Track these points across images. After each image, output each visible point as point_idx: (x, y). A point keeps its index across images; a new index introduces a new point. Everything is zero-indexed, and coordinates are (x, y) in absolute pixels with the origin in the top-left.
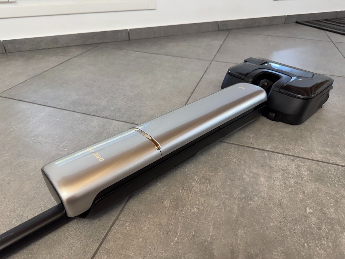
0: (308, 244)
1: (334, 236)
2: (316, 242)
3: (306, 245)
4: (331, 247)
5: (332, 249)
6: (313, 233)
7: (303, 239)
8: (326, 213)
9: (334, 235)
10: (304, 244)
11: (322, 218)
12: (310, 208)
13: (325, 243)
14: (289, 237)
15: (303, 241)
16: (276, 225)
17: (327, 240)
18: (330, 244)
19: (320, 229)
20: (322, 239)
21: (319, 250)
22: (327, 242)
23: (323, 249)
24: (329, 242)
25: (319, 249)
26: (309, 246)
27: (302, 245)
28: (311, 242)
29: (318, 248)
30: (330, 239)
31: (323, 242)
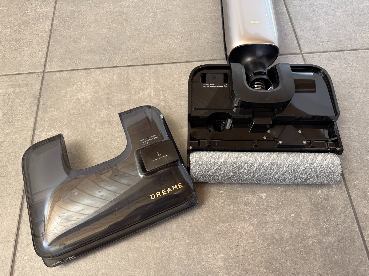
0: (222, 193)
2: (229, 200)
5: (228, 213)
6: (237, 198)
8: (269, 212)
11: (260, 207)
12: (267, 197)
17: (236, 210)
19: (245, 204)
20: (235, 206)
22: (233, 210)
23: (224, 206)
25: (222, 202)
26: (221, 194)
28: (227, 196)
30: (238, 212)
31: (231, 206)
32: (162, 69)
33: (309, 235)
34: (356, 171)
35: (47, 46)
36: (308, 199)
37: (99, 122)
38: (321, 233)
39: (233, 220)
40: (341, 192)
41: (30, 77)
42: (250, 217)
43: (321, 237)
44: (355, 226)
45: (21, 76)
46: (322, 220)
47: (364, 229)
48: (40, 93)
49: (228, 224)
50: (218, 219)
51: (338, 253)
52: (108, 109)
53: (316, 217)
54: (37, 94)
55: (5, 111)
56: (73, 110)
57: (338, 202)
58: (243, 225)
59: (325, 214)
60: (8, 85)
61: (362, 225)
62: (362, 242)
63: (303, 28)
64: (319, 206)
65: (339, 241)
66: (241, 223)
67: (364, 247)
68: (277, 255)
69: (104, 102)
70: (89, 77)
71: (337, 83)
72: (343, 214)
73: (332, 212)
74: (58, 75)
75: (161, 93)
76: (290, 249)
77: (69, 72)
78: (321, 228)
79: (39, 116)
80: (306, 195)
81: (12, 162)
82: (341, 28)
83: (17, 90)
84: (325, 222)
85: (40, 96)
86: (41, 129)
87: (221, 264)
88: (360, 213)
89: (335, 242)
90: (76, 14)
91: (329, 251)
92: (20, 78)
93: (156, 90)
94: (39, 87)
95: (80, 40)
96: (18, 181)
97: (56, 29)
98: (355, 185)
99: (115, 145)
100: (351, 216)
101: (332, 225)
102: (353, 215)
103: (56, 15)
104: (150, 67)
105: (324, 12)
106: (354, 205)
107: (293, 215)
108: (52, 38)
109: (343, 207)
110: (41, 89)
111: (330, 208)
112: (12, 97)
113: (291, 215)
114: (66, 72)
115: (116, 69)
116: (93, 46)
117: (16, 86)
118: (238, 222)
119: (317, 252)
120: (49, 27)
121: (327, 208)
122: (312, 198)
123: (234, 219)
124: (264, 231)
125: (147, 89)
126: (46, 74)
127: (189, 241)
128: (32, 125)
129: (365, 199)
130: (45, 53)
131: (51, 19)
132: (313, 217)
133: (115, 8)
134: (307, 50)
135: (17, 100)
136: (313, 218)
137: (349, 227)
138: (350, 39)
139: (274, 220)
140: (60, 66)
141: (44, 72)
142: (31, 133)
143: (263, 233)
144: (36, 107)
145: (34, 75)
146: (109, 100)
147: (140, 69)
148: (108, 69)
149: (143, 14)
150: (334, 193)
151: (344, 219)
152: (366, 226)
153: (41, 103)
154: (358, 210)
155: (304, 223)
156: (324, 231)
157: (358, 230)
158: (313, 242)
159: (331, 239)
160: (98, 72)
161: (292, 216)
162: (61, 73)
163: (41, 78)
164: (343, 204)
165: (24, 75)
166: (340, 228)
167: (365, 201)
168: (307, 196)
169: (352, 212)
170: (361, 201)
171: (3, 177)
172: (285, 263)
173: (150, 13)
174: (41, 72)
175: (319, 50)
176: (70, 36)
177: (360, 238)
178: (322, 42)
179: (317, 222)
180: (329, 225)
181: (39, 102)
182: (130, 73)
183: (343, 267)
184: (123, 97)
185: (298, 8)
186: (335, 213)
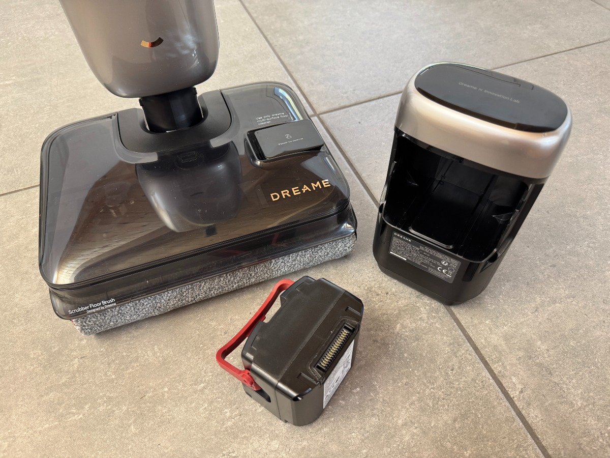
0: (204, 388)
1: (254, 425)
2: (220, 399)
3: (202, 385)
4: (225, 426)
5: (221, 428)
7: (211, 377)
9: (256, 425)
10: (202, 382)
13: (228, 414)
14: (201, 356)
15: (207, 379)
16: (215, 330)
17: (236, 416)
18: (230, 423)
20: (234, 407)
21: (204, 407)
22: (231, 417)
23: (210, 414)
24: (233, 420)
25: (206, 408)
26: (202, 391)
27: (197, 379)
28: (215, 391)
29: (206, 405)
30: (242, 420)
31: (226, 410)
33: (400, 422)
36: (380, 347)
38: (423, 410)
39: (233, 441)
40: (439, 317)
42: (268, 422)
43: (424, 418)
44: (484, 374)
46: (418, 382)
47: (503, 376)
49: (224, 452)
50: (200, 447)
51: (467, 443)
53: (404, 381)
57: (439, 337)
58: (256, 445)
59: (420, 369)
61: (496, 368)
62: (508, 404)
63: (312, 81)
64: (405, 355)
65: (464, 416)
66: (251, 441)
67: (513, 413)
71: (383, 144)
72: (455, 359)
73: (432, 360)
78: (420, 400)
80: (374, 341)
82: (370, 69)
84: (425, 385)
88: (485, 347)
89: (455, 420)
91: (449, 445)
100: (470, 357)
101: (440, 388)
102: (474, 354)
105: (340, 55)
106: (471, 335)
107: (358, 389)
109: (451, 344)
111: (426, 354)
113: (355, 391)
118: (245, 442)
121: (421, 355)
122: (388, 344)
123: (236, 437)
124: (305, 443)
132: (398, 383)
134: (324, 109)
136: (399, 385)
137: (474, 380)
138: (388, 81)
143: (303, 448)
149: (32, 111)
150: (427, 322)
151: (459, 368)
152: (505, 367)
154: (480, 342)
155: (384, 400)
156: (428, 405)
157: (492, 381)
158: (413, 435)
159: (447, 417)
161: (357, 393)
164: (448, 338)
166: (457, 389)
167: (487, 322)
168: (377, 341)
169: (471, 348)
170: (480, 323)
173: (45, 107)
177: (501, 395)
178: (346, 93)
179: (410, 389)
180: (433, 388)
185: (299, 57)
186: (440, 361)
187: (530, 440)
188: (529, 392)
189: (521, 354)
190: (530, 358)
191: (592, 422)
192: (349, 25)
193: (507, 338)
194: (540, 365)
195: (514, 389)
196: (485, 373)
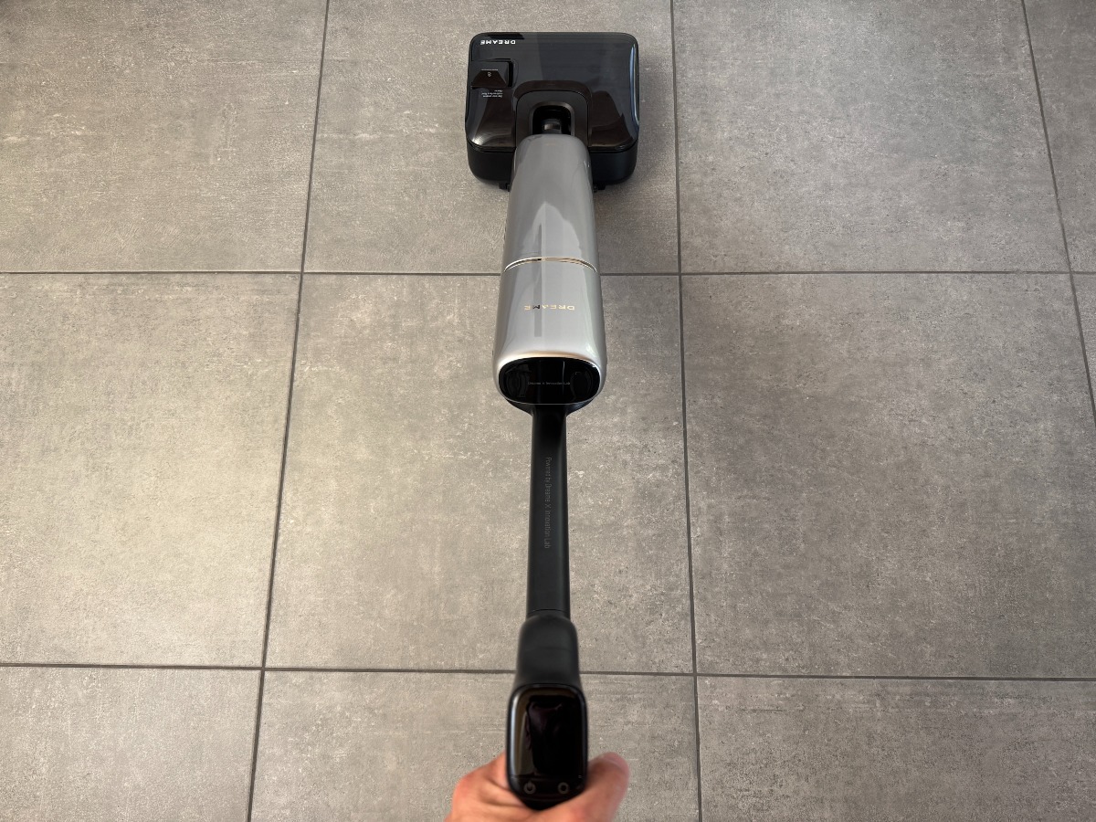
32: (473, 283)
33: (625, 524)
34: (705, 454)
35: (303, 228)
37: (382, 359)
38: (640, 523)
41: (283, 280)
43: (639, 528)
45: (270, 276)
46: (645, 509)
48: (299, 307)
52: (393, 340)
53: (638, 505)
54: (295, 307)
55: (252, 330)
56: (345, 337)
59: (650, 503)
60: (252, 290)
61: (692, 519)
63: (694, 229)
65: (659, 535)
68: (582, 543)
69: (389, 330)
70: (368, 288)
72: (672, 505)
73: (660, 501)
74: (323, 279)
75: (468, 322)
76: (598, 539)
77: (339, 277)
78: (641, 518)
79: (299, 341)
81: (267, 404)
82: (753, 232)
83: (266, 299)
84: (648, 512)
85: (299, 311)
86: (303, 362)
87: (517, 546)
89: (654, 535)
90: (346, 171)
91: (644, 545)
92: (268, 279)
93: (461, 316)
94: (296, 297)
95: (353, 223)
96: (277, 430)
97: (315, 199)
98: (698, 472)
99: (402, 392)
103: (314, 170)
104: (455, 278)
107: (611, 500)
108: (310, 213)
109: (675, 496)
110: (299, 301)
112: (259, 309)
114: (335, 276)
115: (406, 277)
116: (373, 235)
117: (263, 292)
119: (630, 544)
120: (304, 193)
125: (448, 313)
126: (305, 277)
127: (483, 518)
128: (290, 354)
129: (706, 490)
130: (302, 240)
131: (307, 177)
132: (634, 505)
133: (408, 165)
135: (267, 315)
137: (676, 521)
138: (761, 254)
139: (587, 504)
140: (326, 265)
141: (302, 273)
142: (289, 365)
144: (293, 327)
145: (287, 276)
146: (395, 327)
147: (441, 281)
148: (394, 277)
149: (451, 182)
151: (672, 511)
153: (301, 323)
155: (622, 511)
156: (644, 522)
158: (629, 533)
159: (650, 532)
160: (380, 280)
162: (327, 277)
163: (298, 283)
165: (273, 276)
171: (258, 423)
172: (590, 552)
174: (297, 273)
175: (707, 270)
176: (338, 214)
178: (716, 256)
179: (639, 511)
181: (298, 320)
182: (427, 286)
183: (656, 563)
184: (414, 324)
185: (697, 189)
186: (663, 503)
187: (687, 560)
188: (702, 538)
189: (711, 518)
190: (715, 522)
191: (725, 566)
192: (767, 154)
193: (710, 506)
194: (719, 528)
195: (695, 534)
196: (685, 520)
